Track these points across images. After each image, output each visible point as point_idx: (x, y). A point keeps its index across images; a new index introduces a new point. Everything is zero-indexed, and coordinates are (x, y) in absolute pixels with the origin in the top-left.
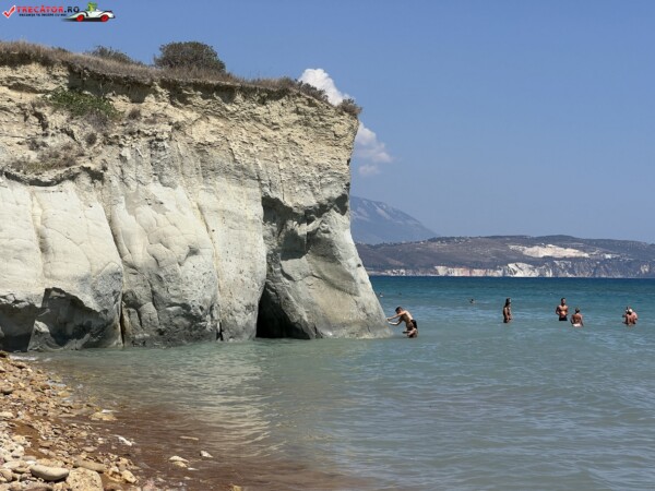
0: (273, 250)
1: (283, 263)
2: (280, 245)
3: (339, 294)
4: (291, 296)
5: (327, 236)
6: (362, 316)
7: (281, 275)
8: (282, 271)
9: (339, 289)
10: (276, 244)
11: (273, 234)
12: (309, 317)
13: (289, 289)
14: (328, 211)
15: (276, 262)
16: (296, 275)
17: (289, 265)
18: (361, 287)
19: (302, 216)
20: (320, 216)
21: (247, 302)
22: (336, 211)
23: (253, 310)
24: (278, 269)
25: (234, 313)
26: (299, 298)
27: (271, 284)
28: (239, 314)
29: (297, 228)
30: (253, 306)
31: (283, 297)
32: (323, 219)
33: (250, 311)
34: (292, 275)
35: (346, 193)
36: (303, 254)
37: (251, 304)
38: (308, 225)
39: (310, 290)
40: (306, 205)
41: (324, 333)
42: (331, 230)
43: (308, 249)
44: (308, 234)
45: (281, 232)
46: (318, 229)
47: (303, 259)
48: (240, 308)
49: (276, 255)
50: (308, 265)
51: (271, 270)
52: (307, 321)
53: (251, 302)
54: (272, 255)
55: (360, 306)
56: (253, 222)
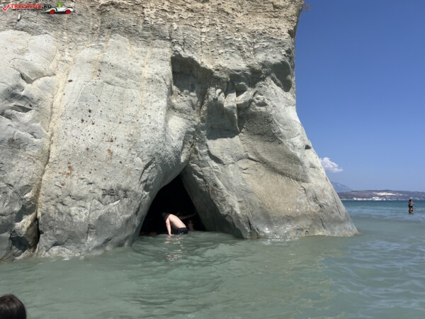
0: (195, 127)
1: (209, 142)
2: (203, 120)
3: (282, 180)
5: (263, 109)
6: (313, 207)
7: (207, 157)
8: (209, 153)
9: (282, 174)
10: (198, 120)
11: (193, 106)
13: (218, 174)
14: (263, 79)
15: (202, 143)
16: (226, 158)
17: (216, 146)
18: (310, 172)
19: (228, 83)
20: (253, 85)
21: (111, 183)
22: (275, 82)
23: (126, 197)
24: (205, 151)
25: (68, 200)
26: (231, 185)
27: (198, 169)
28: (81, 203)
29: (222, 98)
30: (125, 191)
31: (211, 184)
32: (257, 89)
33: (115, 198)
34: (221, 158)
35: (287, 61)
36: (236, 133)
37: (123, 187)
38: (238, 95)
39: (244, 175)
40: (231, 67)
41: (261, 229)
42: (269, 103)
43: (241, 127)
44: (240, 108)
45: (202, 104)
46: (251, 101)
47: (236, 139)
48: (85, 192)
49: (199, 133)
50: (242, 146)
51: (196, 152)
52: (239, 212)
53: (123, 184)
54: (193, 133)
55: (310, 194)
56: (151, 81)
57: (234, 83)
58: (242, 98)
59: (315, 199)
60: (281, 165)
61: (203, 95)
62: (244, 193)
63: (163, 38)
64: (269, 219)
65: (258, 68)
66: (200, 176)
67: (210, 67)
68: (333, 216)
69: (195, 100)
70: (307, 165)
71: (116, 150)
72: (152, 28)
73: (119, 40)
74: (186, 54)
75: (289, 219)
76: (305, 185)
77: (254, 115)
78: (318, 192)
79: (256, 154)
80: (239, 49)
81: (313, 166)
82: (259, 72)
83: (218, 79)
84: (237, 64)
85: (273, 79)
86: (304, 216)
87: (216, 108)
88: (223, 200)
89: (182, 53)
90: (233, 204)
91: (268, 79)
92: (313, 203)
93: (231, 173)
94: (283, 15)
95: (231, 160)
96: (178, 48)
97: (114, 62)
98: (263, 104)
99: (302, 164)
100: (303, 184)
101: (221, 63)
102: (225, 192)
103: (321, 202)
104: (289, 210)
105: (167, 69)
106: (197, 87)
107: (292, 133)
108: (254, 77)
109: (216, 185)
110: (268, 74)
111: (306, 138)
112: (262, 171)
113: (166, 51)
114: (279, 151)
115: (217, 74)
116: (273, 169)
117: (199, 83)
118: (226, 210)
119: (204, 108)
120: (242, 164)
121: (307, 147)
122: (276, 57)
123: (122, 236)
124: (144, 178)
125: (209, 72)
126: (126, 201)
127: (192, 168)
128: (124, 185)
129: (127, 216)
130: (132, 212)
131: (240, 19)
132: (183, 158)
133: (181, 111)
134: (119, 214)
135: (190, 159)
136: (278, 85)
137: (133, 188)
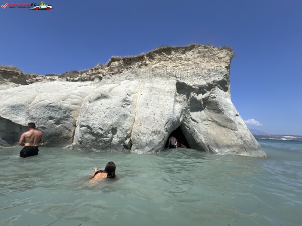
0: (185, 108)
3: (224, 129)
6: (240, 142)
7: (191, 120)
9: (224, 127)
10: (186, 105)
11: (184, 100)
13: (195, 126)
15: (188, 114)
16: (198, 119)
17: (194, 115)
18: (238, 126)
19: (198, 90)
20: (209, 90)
21: (154, 129)
22: (220, 88)
24: (189, 117)
25: (140, 134)
26: (200, 131)
27: (187, 124)
28: (144, 135)
29: (196, 96)
30: (159, 132)
31: (192, 130)
32: (211, 92)
33: (155, 134)
34: (196, 120)
35: (225, 79)
36: (203, 110)
38: (203, 95)
39: (206, 127)
40: (200, 84)
41: (214, 150)
42: (217, 97)
43: (205, 107)
44: (204, 100)
45: (188, 99)
46: (209, 97)
47: (203, 112)
48: (145, 132)
50: (205, 115)
51: (186, 117)
52: (204, 142)
54: (185, 110)
55: (238, 136)
56: (168, 92)
57: (201, 90)
58: (205, 96)
59: (241, 138)
60: (224, 123)
61: (188, 96)
62: (206, 134)
63: (173, 76)
64: (218, 146)
65: (211, 83)
66: (188, 127)
67: (191, 85)
68: (251, 146)
69: (185, 98)
70: (236, 123)
71: (156, 117)
72: (169, 74)
73: (158, 79)
74: (181, 81)
75: (228, 146)
76: (236, 132)
77: (210, 102)
78: (243, 135)
79: (212, 118)
80: (203, 77)
81: (239, 123)
82: (212, 85)
83: (194, 89)
84: (202, 82)
85: (219, 87)
86: (236, 145)
87: (194, 101)
88: (197, 137)
89: (180, 81)
90: (202, 138)
91: (217, 88)
92: (240, 140)
93: (201, 126)
94: (223, 61)
95: (200, 121)
96: (178, 79)
97: (156, 87)
98: (215, 98)
99: (234, 122)
100: (235, 131)
101: (195, 83)
102: (198, 134)
103: (244, 140)
104: (228, 142)
105: (174, 87)
106: (186, 93)
107: (229, 109)
108: (210, 87)
109: (194, 131)
110: (216, 86)
111: (236, 111)
112: (215, 125)
113: (174, 81)
114: (223, 117)
116: (220, 125)
117: (187, 91)
118: (199, 141)
119: (189, 101)
120: (205, 122)
121: (237, 115)
122: (220, 78)
123: (157, 148)
124: (166, 127)
125: (191, 87)
126: (159, 135)
127: (184, 124)
128: (158, 130)
129: (160, 141)
130: (161, 139)
131: (204, 65)
132: (181, 120)
133: (180, 102)
134: (157, 140)
135: (183, 120)
136: (221, 89)
137: (162, 131)
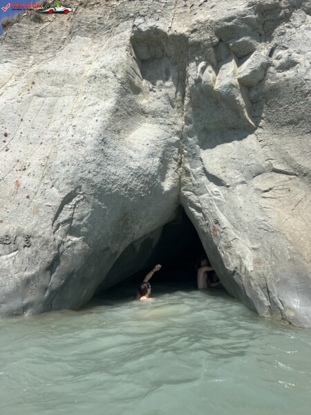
0: (178, 133)
1: (204, 154)
2: (188, 121)
4: (223, 218)
5: (290, 74)
7: (204, 179)
8: (205, 171)
10: (181, 122)
11: (171, 102)
12: (257, 262)
13: (220, 204)
14: (287, 18)
15: (194, 156)
16: (231, 175)
17: (215, 158)
19: (216, 46)
23: (28, 245)
24: (199, 169)
27: (193, 198)
29: (209, 75)
30: (28, 237)
31: (211, 221)
32: (275, 41)
33: (10, 248)
34: (222, 176)
36: (250, 130)
37: (25, 232)
38: (239, 63)
40: (215, 18)
41: (287, 303)
43: (257, 119)
45: (183, 96)
46: (265, 67)
49: (186, 141)
50: (261, 151)
51: (187, 173)
53: (26, 227)
54: (177, 144)
56: (94, 78)
57: (227, 42)
58: (246, 68)
62: (263, 232)
63: (126, 18)
64: (306, 285)
66: (199, 210)
69: (173, 92)
72: (116, 11)
73: (77, 43)
88: (228, 247)
89: (143, 26)
91: (298, 15)
95: (239, 177)
96: (139, 21)
106: (173, 70)
109: (217, 222)
112: (300, 190)
113: (126, 33)
115: (195, 37)
118: (232, 264)
119: (187, 100)
120: (260, 183)
126: (28, 251)
127: (186, 198)
128: (27, 229)
130: (38, 268)
133: (154, 114)
134: (13, 271)
135: (180, 184)
137: (40, 233)
